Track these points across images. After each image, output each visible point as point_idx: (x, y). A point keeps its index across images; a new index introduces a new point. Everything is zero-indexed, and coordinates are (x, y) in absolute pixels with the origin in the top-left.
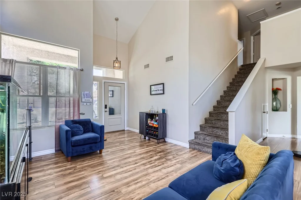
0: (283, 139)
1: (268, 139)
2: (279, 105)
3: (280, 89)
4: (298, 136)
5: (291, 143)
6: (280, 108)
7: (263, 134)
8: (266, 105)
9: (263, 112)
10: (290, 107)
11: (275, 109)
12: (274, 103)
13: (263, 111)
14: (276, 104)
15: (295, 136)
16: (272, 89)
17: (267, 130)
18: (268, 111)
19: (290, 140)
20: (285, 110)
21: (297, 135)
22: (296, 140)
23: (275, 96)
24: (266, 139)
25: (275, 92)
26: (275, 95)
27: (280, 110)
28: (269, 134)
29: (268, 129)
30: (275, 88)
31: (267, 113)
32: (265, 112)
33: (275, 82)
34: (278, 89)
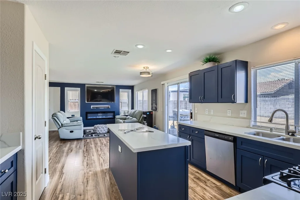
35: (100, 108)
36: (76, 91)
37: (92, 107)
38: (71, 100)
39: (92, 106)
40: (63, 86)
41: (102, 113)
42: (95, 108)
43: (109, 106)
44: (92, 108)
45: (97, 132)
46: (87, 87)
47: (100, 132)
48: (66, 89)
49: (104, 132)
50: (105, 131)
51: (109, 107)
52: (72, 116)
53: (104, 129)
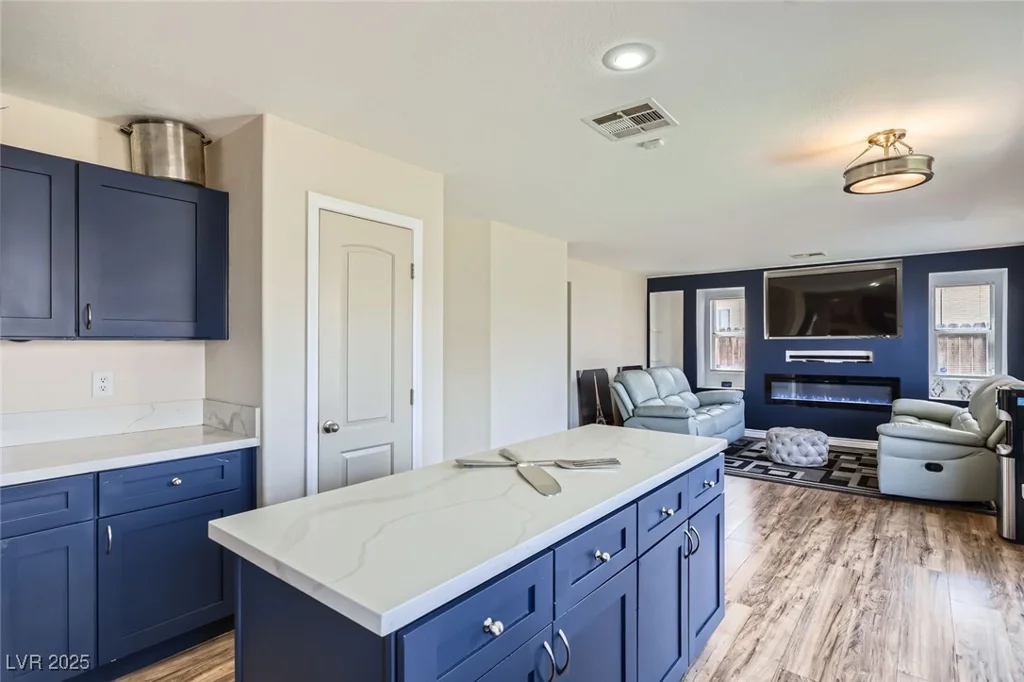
35: (826, 361)
36: (734, 296)
37: (791, 357)
38: (723, 330)
39: (789, 353)
40: (689, 285)
41: (830, 383)
42: (804, 360)
43: (870, 354)
44: (788, 360)
45: (774, 454)
46: (769, 279)
47: (785, 456)
48: (700, 293)
49: (804, 461)
50: (811, 459)
51: (868, 358)
52: (724, 384)
53: (802, 448)
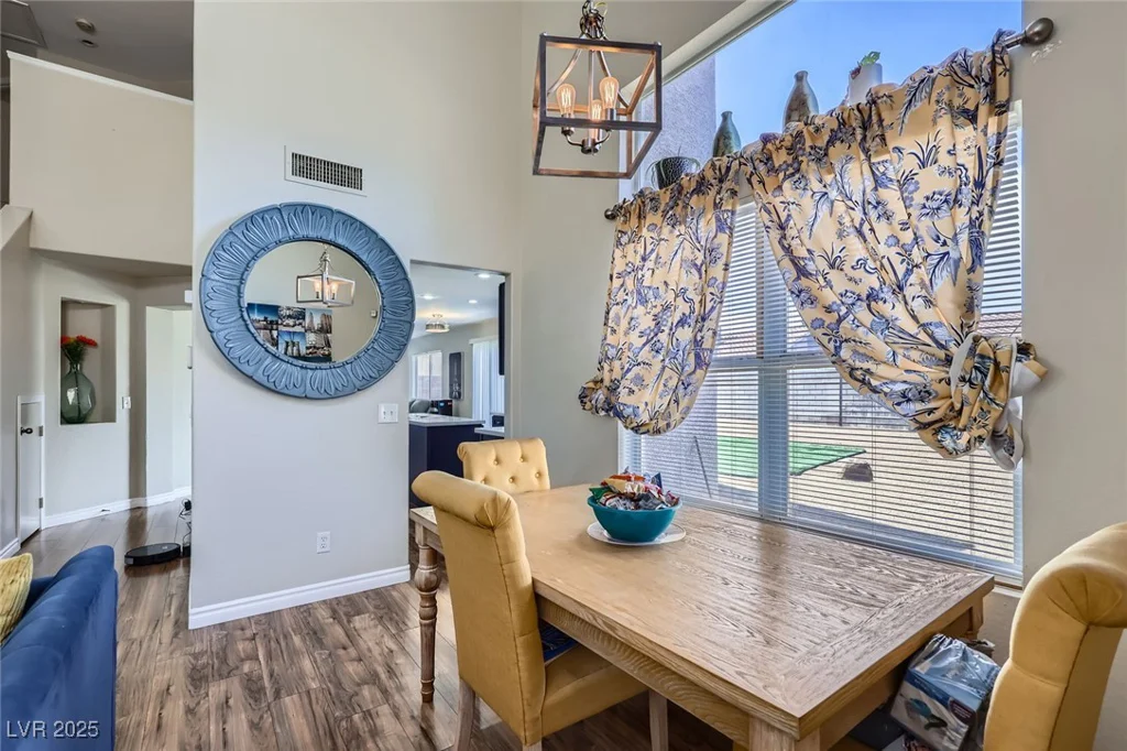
0: (103, 520)
1: (43, 535)
2: (87, 401)
3: (92, 343)
4: (148, 498)
5: (126, 526)
6: (91, 410)
7: (23, 521)
8: (38, 400)
9: (22, 432)
10: (125, 406)
11: (73, 417)
12: (71, 395)
13: (19, 426)
14: (78, 395)
15: (139, 502)
16: (64, 339)
17: (41, 500)
18: (43, 424)
19: (126, 517)
20: (109, 417)
21: (145, 496)
22: (142, 515)
23: (72, 367)
24: (36, 539)
25: (73, 350)
26: (71, 364)
27: (91, 418)
28: (47, 515)
29: (43, 496)
30: (73, 335)
31: (41, 434)
32: (29, 431)
33: (73, 314)
34: (84, 342)
